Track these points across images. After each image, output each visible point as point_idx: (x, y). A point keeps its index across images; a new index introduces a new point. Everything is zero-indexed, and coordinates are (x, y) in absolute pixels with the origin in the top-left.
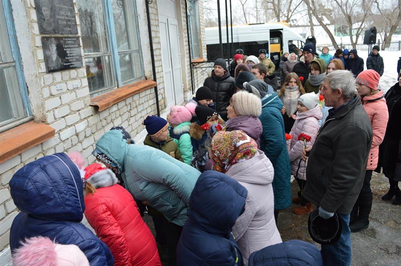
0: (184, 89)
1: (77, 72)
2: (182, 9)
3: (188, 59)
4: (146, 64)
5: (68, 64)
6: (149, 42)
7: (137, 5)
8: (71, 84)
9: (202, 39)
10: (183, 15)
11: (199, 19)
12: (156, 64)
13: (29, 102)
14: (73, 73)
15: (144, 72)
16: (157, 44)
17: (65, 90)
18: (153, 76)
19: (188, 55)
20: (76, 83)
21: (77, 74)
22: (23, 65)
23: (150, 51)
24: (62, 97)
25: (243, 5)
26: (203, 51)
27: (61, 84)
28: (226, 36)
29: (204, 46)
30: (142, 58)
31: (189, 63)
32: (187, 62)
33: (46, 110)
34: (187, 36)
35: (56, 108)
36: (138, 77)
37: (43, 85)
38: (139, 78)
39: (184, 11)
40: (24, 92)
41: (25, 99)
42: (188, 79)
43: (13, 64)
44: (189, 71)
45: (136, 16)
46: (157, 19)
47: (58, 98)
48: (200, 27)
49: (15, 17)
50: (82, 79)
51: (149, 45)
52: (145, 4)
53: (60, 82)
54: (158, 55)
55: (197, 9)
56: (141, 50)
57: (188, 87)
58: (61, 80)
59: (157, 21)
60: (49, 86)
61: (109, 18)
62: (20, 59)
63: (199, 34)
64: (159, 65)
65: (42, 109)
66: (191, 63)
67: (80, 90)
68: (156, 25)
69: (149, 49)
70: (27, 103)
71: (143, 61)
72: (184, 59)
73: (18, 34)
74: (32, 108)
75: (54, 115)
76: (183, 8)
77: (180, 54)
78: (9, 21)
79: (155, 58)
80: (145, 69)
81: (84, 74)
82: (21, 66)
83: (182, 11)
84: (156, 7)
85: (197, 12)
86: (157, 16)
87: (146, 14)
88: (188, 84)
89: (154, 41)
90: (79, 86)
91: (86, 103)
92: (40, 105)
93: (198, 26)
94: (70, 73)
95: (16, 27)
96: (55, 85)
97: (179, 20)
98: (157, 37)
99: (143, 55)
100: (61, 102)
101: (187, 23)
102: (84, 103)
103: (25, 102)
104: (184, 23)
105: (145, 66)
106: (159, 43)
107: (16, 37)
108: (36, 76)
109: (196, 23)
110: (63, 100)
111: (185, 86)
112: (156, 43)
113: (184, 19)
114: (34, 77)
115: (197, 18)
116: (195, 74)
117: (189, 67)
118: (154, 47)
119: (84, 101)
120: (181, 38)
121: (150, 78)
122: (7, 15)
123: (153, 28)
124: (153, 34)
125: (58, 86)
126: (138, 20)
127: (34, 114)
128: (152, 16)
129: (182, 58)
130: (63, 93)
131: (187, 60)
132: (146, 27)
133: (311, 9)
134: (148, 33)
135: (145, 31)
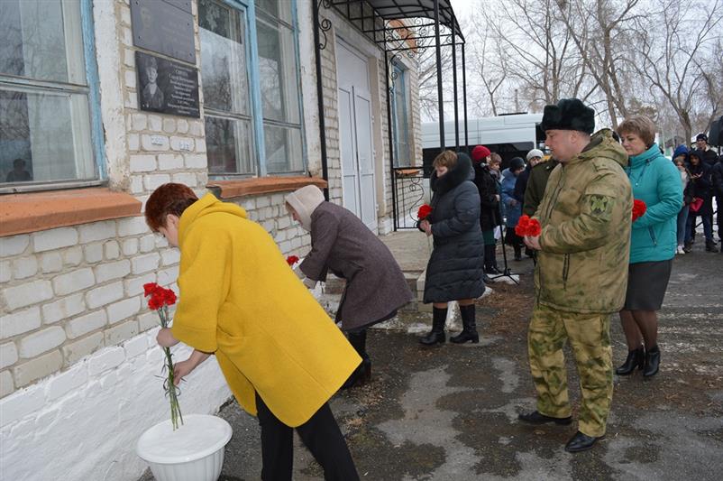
0: (378, 212)
1: (190, 125)
2: (379, 75)
3: (388, 162)
4: (311, 150)
5: (175, 106)
6: (318, 112)
7: (301, 51)
8: (178, 143)
9: (415, 135)
10: (381, 86)
11: (411, 101)
12: (329, 153)
13: (104, 155)
14: (183, 124)
15: (307, 163)
16: (332, 121)
17: (166, 148)
18: (321, 171)
19: (388, 155)
20: (186, 143)
21: (189, 129)
22: (100, 94)
23: (318, 128)
24: (159, 158)
25: (491, 94)
26: (416, 156)
27: (159, 137)
28: (454, 135)
29: (418, 148)
30: (305, 140)
31: (388, 169)
32: (386, 166)
33: (131, 171)
34: (386, 121)
35: (148, 173)
36: (296, 170)
37: (130, 129)
38: (297, 172)
39: (384, 79)
40: (97, 138)
41: (97, 149)
42: (386, 195)
43: (85, 89)
44: (390, 182)
45: (298, 69)
46: (334, 78)
47: (154, 157)
48: (411, 115)
49: (96, 18)
50: (197, 140)
51: (317, 117)
52: (314, 49)
53: (158, 133)
54: (334, 139)
55: (407, 83)
56: (304, 125)
57: (385, 210)
58: (160, 130)
59: (333, 83)
60: (141, 133)
61: (251, 59)
62: (97, 83)
63: (409, 126)
64: (333, 156)
65: (124, 168)
66: (393, 170)
67: (192, 156)
68: (332, 89)
69: (318, 124)
70: (102, 157)
71: (306, 146)
72: (381, 159)
73: (98, 44)
74: (109, 166)
75: (143, 182)
76: (381, 74)
77: (374, 151)
78: (86, 23)
79: (328, 142)
80: (309, 159)
81: (200, 131)
82: (98, 97)
83: (379, 79)
84: (332, 58)
85: (407, 89)
86: (333, 75)
87: (315, 66)
88: (386, 205)
89: (327, 113)
90: (191, 149)
91: (200, 180)
92: (122, 161)
93: (408, 114)
94: (176, 122)
95: (97, 32)
96: (150, 135)
97: (374, 93)
98: (333, 108)
99: (307, 135)
100: (158, 165)
101: (388, 101)
102: (197, 178)
103: (98, 155)
104: (382, 100)
105: (309, 153)
106: (336, 119)
107: (94, 49)
108: (120, 112)
109: (404, 108)
110: (161, 163)
111: (380, 207)
112: (329, 118)
113: (382, 93)
114: (116, 113)
115: (407, 98)
116: (400, 192)
117: (389, 176)
118: (327, 123)
119: (197, 175)
120: (376, 124)
121: (317, 174)
122: (84, 12)
123: (325, 92)
124: (326, 102)
125: (154, 137)
126: (300, 75)
127: (110, 176)
128: (324, 72)
129: (378, 158)
130: (164, 152)
131: (385, 163)
132: (314, 88)
133: (613, 99)
134: (317, 97)
135: (312, 95)
